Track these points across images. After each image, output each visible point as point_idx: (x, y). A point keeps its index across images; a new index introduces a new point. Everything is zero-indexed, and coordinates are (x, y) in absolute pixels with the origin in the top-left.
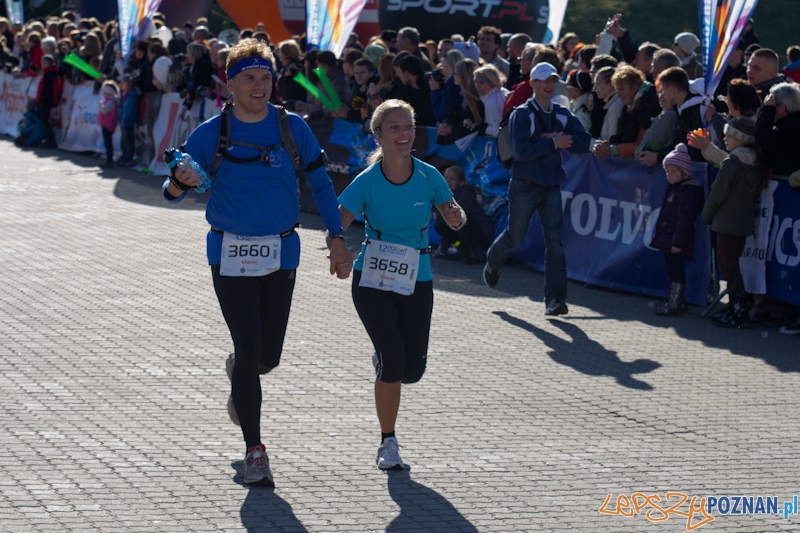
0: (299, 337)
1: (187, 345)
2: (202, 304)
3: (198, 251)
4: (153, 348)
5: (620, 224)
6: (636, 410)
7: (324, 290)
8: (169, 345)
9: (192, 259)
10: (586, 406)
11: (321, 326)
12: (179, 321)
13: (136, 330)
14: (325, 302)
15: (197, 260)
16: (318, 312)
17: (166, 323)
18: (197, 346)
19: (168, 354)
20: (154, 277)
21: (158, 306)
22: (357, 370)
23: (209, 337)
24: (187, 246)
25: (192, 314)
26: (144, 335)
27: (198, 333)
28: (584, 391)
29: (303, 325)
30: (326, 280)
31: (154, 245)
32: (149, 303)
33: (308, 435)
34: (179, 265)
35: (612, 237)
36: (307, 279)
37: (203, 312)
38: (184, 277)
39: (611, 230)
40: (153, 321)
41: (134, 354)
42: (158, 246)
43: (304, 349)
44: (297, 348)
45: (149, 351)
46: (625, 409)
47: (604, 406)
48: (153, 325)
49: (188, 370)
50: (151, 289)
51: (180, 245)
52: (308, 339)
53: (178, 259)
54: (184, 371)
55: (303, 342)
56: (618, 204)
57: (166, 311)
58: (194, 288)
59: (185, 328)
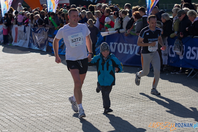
0: (53, 84)
1: (25, 88)
2: (28, 77)
3: (25, 64)
4: (17, 89)
5: (129, 50)
6: (138, 96)
7: (57, 71)
8: (21, 88)
9: (24, 66)
10: (125, 96)
11: (58, 80)
12: (23, 82)
13: (12, 85)
14: (58, 74)
15: (25, 66)
16: (57, 77)
17: (20, 83)
18: (28, 88)
19: (21, 91)
20: (15, 71)
21: (17, 79)
22: (68, 91)
23: (30, 85)
24: (23, 63)
25: (26, 80)
26: (14, 86)
27: (28, 85)
28: (124, 92)
29: (53, 81)
30: (58, 69)
31: (14, 63)
32: (15, 78)
33: (57, 108)
34: (21, 68)
35: (128, 53)
36: (53, 69)
37: (28, 79)
38: (23, 71)
39: (127, 51)
40: (16, 82)
41: (12, 91)
42: (15, 63)
43: (54, 86)
44: (52, 87)
45: (16, 90)
46: (135, 96)
47: (129, 95)
48: (16, 83)
49: (26, 94)
50: (15, 74)
51: (21, 63)
52: (55, 84)
53: (21, 66)
54: (25, 94)
55: (54, 85)
56: (128, 45)
57: (19, 80)
58: (25, 73)
59: (24, 83)
